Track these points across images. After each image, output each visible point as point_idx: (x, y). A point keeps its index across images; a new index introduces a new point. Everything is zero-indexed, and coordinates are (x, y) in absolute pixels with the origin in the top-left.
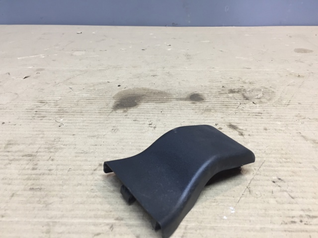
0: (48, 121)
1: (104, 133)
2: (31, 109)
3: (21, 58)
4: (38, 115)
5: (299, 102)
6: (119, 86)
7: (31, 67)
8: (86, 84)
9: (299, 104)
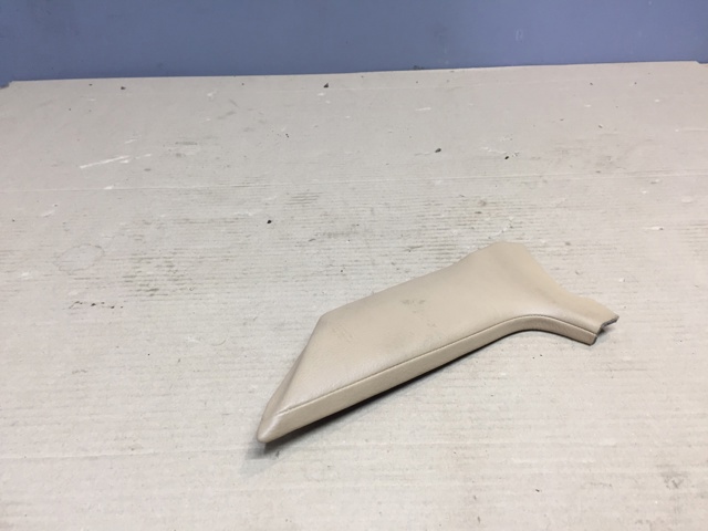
0: (162, 297)
1: (255, 316)
2: (132, 277)
3: (85, 166)
4: (143, 288)
5: (568, 240)
6: (269, 222)
7: (110, 188)
8: (212, 220)
9: (568, 244)
